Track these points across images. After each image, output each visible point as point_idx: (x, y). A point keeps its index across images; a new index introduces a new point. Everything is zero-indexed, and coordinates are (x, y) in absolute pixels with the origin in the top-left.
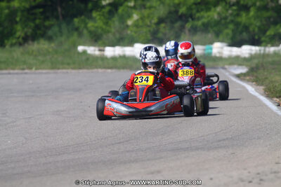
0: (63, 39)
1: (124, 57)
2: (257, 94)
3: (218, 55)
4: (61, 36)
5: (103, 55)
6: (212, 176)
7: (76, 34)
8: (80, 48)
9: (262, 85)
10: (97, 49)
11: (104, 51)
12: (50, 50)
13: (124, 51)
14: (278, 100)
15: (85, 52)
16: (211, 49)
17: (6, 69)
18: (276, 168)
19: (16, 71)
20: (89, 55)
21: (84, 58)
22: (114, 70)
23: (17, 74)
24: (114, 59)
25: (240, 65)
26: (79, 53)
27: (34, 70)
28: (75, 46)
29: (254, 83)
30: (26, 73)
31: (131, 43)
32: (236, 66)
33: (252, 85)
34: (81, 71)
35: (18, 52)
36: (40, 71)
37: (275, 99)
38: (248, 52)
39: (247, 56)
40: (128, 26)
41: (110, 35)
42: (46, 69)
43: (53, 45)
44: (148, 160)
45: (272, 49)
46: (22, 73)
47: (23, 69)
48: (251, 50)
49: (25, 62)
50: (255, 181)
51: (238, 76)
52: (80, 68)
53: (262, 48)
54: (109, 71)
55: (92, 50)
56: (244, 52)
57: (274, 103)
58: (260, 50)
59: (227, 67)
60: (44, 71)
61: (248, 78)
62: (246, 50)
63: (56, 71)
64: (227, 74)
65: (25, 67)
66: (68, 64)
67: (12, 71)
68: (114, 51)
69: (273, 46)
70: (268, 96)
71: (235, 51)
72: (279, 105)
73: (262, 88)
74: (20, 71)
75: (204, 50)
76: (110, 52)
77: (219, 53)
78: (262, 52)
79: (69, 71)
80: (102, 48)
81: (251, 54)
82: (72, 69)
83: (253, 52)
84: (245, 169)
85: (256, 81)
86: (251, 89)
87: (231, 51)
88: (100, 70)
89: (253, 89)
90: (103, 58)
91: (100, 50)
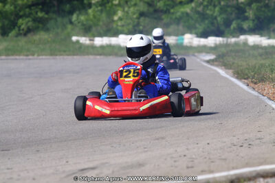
0: (59, 30)
1: (110, 46)
2: (228, 76)
3: (188, 45)
4: (58, 28)
5: (93, 44)
6: (208, 142)
7: (69, 27)
8: (74, 38)
9: (231, 69)
10: (88, 39)
11: (93, 40)
12: (49, 39)
13: (110, 41)
14: (246, 81)
15: (78, 42)
16: (183, 39)
17: (13, 55)
18: (259, 135)
19: (22, 57)
20: (82, 44)
21: (77, 46)
22: (102, 57)
23: (22, 59)
24: (102, 47)
25: (208, 53)
26: (73, 43)
27: (36, 56)
28: (69, 36)
29: (223, 67)
30: (30, 59)
31: (116, 34)
32: (204, 54)
33: (222, 69)
34: (75, 57)
35: (22, 41)
36: (41, 57)
37: (243, 80)
38: (213, 42)
39: (213, 45)
40: (113, 21)
41: (99, 28)
42: (46, 55)
43: (51, 35)
44: (152, 128)
45: (233, 40)
46: (26, 59)
47: (27, 55)
48: (215, 40)
49: (28, 50)
50: (245, 145)
51: (208, 62)
52: (74, 55)
53: (225, 39)
54: (98, 57)
55: (84, 40)
56: (210, 42)
57: (244, 83)
58: (223, 41)
59: (196, 54)
60: (44, 57)
61: (216, 63)
62: (212, 41)
63: (54, 57)
64: (198, 60)
65: (28, 53)
66: (65, 51)
67: (17, 57)
68: (102, 41)
69: (234, 37)
70: (237, 78)
71: (203, 41)
72: (248, 85)
73: (231, 71)
74: (25, 57)
75: (177, 40)
76: (99, 41)
77: (190, 43)
78: (225, 42)
79: (66, 57)
80: (92, 38)
81: (216, 44)
82: (68, 55)
83: (218, 43)
84: (234, 136)
85: (224, 66)
86: (222, 72)
87: (200, 41)
88: (91, 57)
89: (224, 72)
90: (93, 47)
91: (90, 40)
